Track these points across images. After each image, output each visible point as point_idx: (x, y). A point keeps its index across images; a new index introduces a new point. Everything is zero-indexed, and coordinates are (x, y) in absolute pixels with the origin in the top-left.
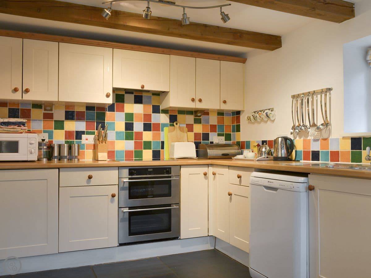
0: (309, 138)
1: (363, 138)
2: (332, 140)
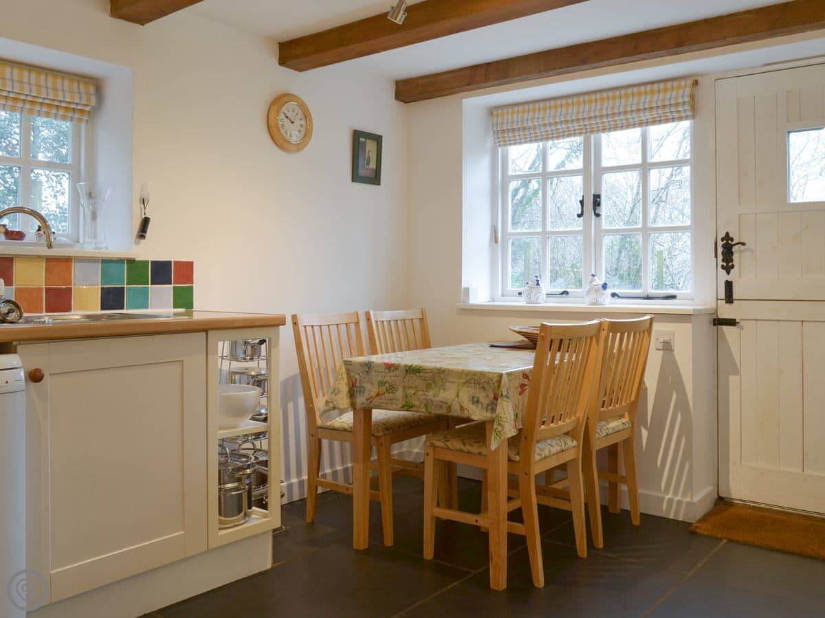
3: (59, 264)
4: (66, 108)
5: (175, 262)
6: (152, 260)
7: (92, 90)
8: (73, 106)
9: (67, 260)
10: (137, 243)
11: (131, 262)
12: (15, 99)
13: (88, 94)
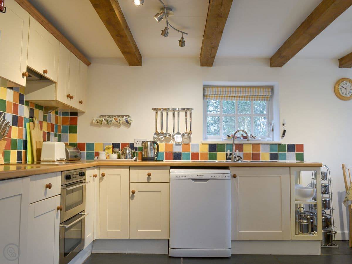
0: (170, 143)
1: (218, 144)
2: (193, 145)
3: (256, 146)
4: (262, 97)
5: (296, 145)
6: (288, 144)
7: (270, 90)
8: (264, 96)
9: (259, 144)
10: (282, 139)
11: (280, 145)
12: (247, 97)
13: (268, 92)
